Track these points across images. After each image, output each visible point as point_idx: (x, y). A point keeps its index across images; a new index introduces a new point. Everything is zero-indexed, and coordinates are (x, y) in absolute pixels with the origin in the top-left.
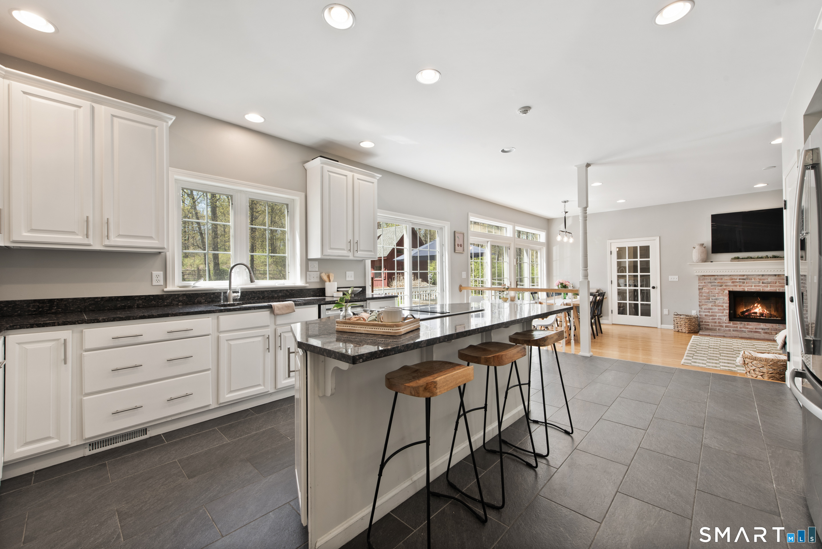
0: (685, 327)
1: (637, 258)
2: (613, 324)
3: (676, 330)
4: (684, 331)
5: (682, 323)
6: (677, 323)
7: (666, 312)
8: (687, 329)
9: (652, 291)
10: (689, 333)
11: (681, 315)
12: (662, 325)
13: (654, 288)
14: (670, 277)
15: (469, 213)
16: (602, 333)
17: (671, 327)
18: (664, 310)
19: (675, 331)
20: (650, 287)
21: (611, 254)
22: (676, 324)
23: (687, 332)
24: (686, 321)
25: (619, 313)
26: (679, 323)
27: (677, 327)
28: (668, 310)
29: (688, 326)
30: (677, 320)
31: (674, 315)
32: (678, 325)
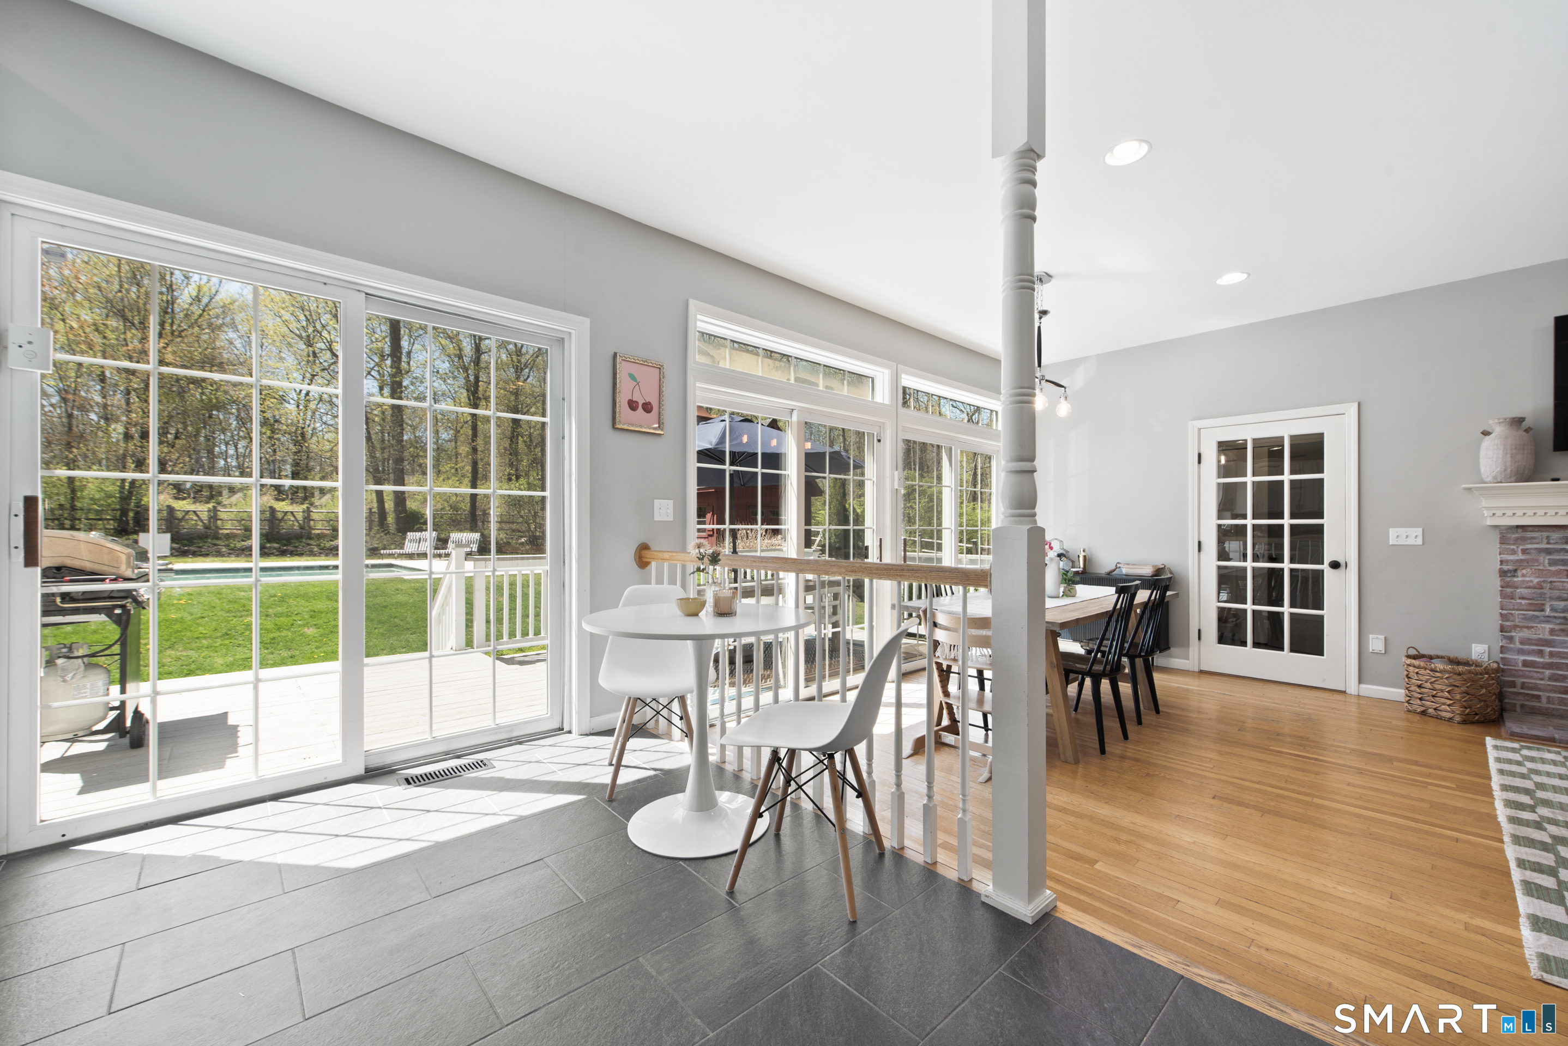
0: (1449, 702)
1: (1282, 474)
2: (1202, 672)
3: (1415, 707)
4: (1449, 715)
5: (1437, 686)
6: (1420, 686)
7: (1376, 643)
8: (1457, 708)
9: (1329, 574)
10: (1464, 722)
11: (1431, 658)
12: (1362, 686)
13: (1335, 565)
14: (1393, 533)
15: (692, 303)
16: (1157, 711)
17: (1398, 693)
18: (1371, 636)
19: (1409, 711)
20: (1323, 564)
21: (1199, 462)
22: (1415, 690)
23: (1458, 718)
24: (1457, 680)
25: (1222, 640)
26: (1428, 685)
27: (1421, 699)
28: (1385, 638)
29: (1463, 697)
30: (1421, 677)
31: (1409, 657)
32: (1423, 690)
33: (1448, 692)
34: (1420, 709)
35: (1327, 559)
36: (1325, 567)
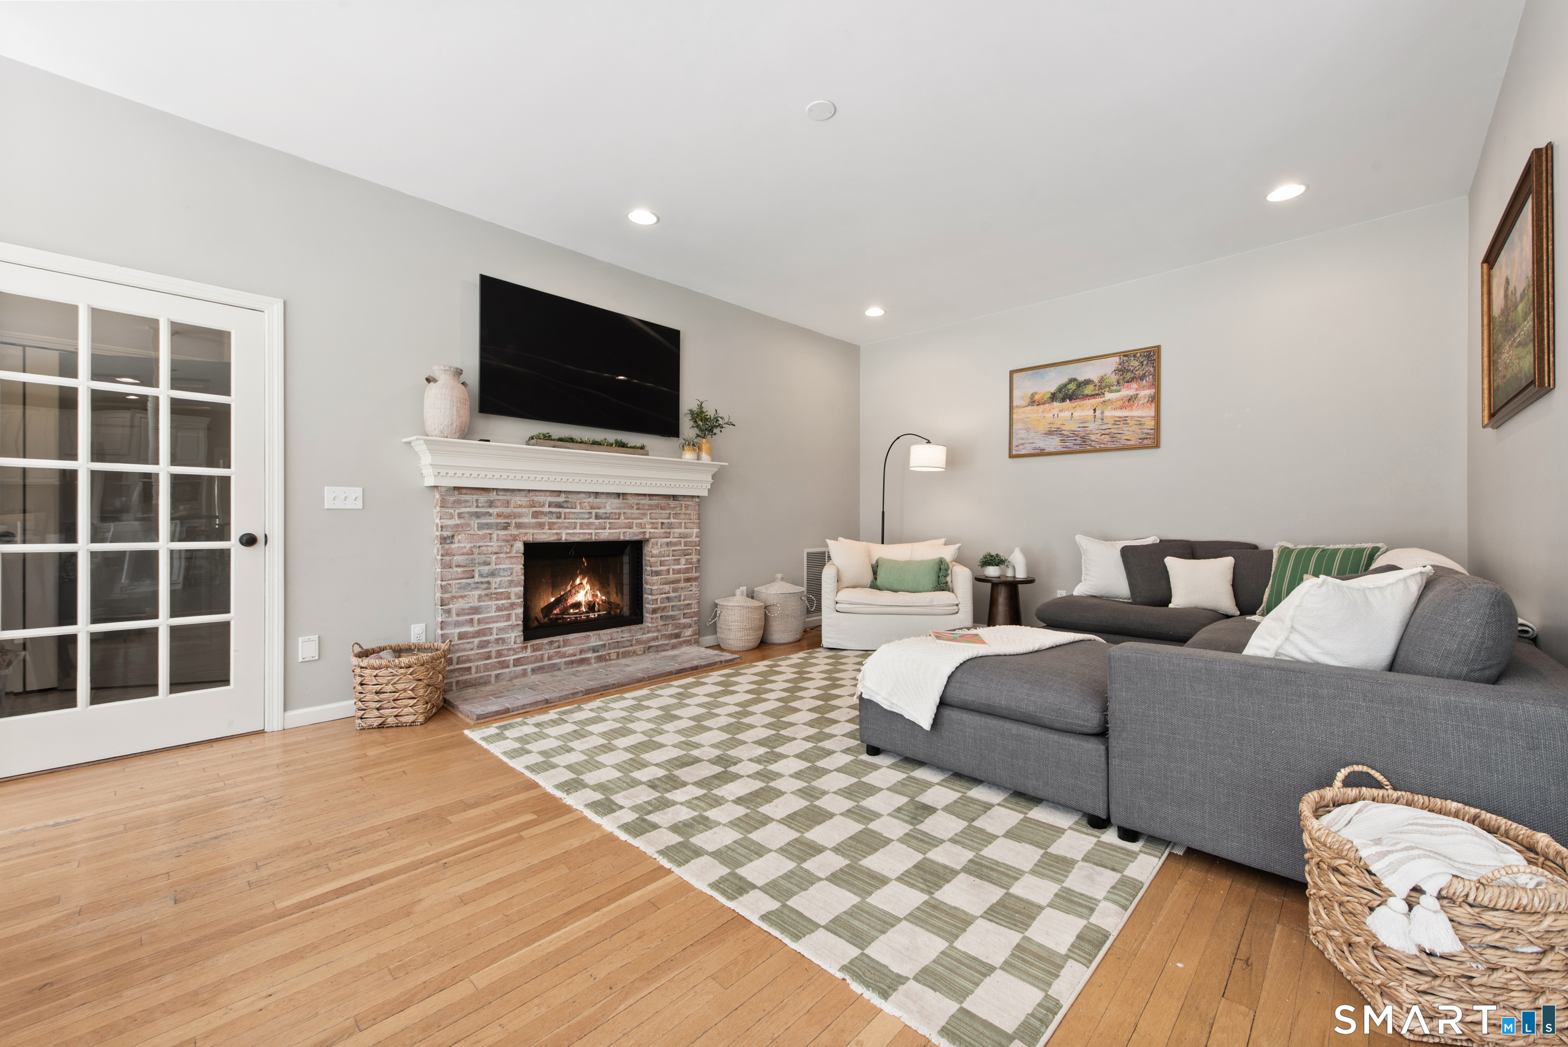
0: (412, 702)
1: (156, 387)
3: (369, 722)
4: (411, 718)
5: (399, 687)
6: (378, 693)
7: (306, 648)
8: (420, 707)
9: (239, 556)
10: (427, 722)
11: (376, 652)
12: (290, 713)
13: (249, 540)
14: (329, 492)
17: (346, 709)
18: (300, 637)
19: (364, 729)
20: (228, 539)
22: (371, 699)
23: (421, 719)
26: (388, 687)
27: (378, 709)
28: (319, 637)
29: (426, 692)
30: (381, 680)
31: (359, 655)
32: (382, 696)
33: (412, 690)
34: (376, 723)
35: (236, 531)
36: (233, 545)
